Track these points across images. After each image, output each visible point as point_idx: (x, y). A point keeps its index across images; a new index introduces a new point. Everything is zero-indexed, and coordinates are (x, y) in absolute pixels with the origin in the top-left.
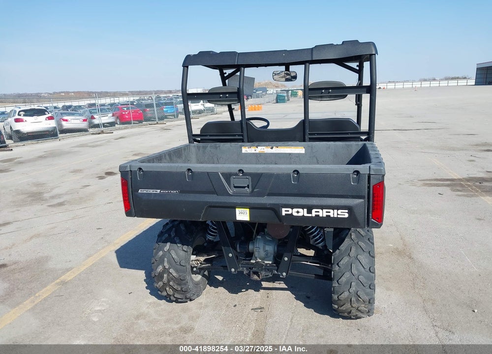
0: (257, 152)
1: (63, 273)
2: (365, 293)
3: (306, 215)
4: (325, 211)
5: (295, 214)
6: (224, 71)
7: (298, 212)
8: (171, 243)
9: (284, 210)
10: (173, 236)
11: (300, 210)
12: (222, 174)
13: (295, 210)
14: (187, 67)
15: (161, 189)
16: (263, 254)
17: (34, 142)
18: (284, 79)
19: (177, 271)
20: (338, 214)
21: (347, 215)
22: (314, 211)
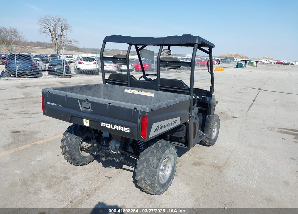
0: (132, 93)
1: (39, 140)
2: (149, 179)
3: (111, 128)
4: (120, 127)
5: (107, 127)
6: (138, 46)
7: (108, 126)
8: (70, 133)
9: (102, 123)
10: (72, 129)
11: (109, 125)
12: (79, 100)
13: (107, 124)
14: (105, 43)
15: (56, 103)
16: (113, 147)
17: (83, 75)
18: (167, 54)
19: (69, 148)
20: (125, 130)
21: (129, 131)
22: (115, 126)
